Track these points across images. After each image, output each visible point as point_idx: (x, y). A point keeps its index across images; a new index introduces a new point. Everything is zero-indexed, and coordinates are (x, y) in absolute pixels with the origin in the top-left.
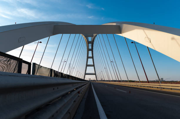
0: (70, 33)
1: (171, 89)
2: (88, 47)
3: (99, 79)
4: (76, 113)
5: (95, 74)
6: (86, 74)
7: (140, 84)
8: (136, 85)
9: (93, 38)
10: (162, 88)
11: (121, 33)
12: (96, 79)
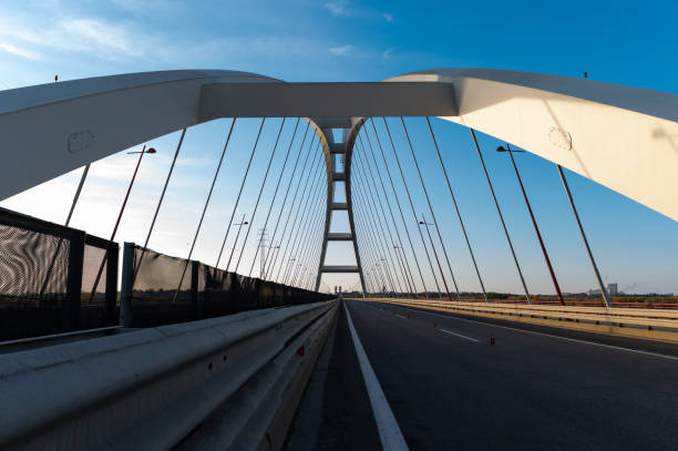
0: (264, 116)
1: (650, 328)
2: (331, 165)
3: (374, 288)
4: (291, 431)
5: (359, 270)
6: (323, 269)
7: (527, 309)
8: (513, 311)
9: (351, 130)
10: (614, 324)
11: (457, 113)
12: (360, 290)
